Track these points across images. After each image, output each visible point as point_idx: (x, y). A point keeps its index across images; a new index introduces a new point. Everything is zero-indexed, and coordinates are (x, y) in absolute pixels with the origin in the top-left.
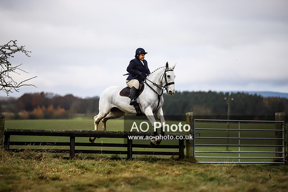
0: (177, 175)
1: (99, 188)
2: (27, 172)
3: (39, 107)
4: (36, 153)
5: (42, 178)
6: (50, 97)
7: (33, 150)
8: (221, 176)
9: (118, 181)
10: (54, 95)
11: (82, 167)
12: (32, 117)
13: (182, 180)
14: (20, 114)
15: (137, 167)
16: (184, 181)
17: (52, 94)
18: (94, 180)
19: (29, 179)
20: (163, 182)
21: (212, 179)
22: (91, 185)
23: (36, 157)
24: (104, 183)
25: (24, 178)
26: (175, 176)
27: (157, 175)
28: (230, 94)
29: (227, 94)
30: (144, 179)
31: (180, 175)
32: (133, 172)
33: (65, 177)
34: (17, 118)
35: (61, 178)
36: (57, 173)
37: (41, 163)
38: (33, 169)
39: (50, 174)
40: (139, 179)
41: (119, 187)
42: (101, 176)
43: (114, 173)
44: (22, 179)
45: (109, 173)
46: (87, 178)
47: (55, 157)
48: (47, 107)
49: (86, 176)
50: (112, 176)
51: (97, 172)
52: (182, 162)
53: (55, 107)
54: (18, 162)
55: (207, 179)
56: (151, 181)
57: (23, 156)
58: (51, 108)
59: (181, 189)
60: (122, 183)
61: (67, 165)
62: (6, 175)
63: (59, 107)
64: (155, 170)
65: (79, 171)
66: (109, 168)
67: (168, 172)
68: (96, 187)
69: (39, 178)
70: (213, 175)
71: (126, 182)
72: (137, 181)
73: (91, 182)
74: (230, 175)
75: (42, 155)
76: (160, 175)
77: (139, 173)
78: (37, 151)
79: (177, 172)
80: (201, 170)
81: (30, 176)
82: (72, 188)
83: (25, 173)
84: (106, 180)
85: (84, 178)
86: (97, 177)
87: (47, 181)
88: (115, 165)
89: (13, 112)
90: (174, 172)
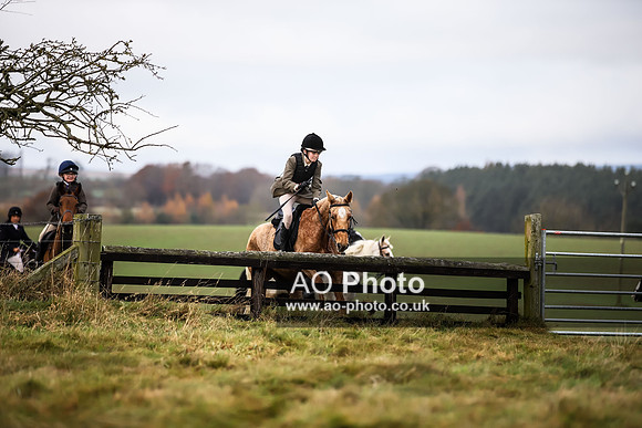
0: (501, 362)
1: (319, 388)
2: (152, 347)
3: (178, 196)
4: (173, 303)
5: (186, 362)
6: (205, 173)
7: (166, 296)
8: (608, 365)
9: (363, 374)
10: (214, 170)
11: (279, 339)
12: (162, 220)
13: (514, 374)
14: (136, 211)
15: (408, 341)
16: (518, 377)
17: (209, 166)
18: (309, 369)
19: (156, 363)
20: (470, 378)
21: (585, 373)
22: (300, 382)
23: (175, 314)
24: (331, 377)
25: (144, 361)
26: (498, 364)
27: (456, 361)
28: (627, 172)
29: (621, 170)
30: (424, 370)
31: (509, 361)
32: (398, 353)
33: (241, 361)
34: (128, 220)
35: (230, 363)
36: (220, 351)
37: (185, 327)
38: (165, 341)
39: (206, 354)
40: (413, 370)
41: (365, 388)
42: (324, 362)
43: (353, 353)
44: (141, 363)
45: (342, 353)
46: (291, 364)
47: (216, 314)
48: (196, 195)
49: (289, 360)
50: (348, 361)
51: (314, 352)
52: (515, 331)
53: (217, 197)
54: (131, 324)
55: (574, 372)
56: (442, 374)
57: (144, 310)
58: (206, 199)
59: (513, 395)
60: (373, 378)
61: (244, 332)
62: (104, 355)
63: (225, 198)
64: (449, 348)
65: (272, 348)
66: (342, 343)
67: (481, 353)
68: (313, 386)
69: (181, 362)
70: (588, 363)
71: (383, 376)
72: (408, 373)
73: (299, 374)
74: (628, 364)
75: (186, 307)
76: (462, 360)
77: (413, 356)
78: (175, 298)
79: (503, 355)
80: (558, 351)
81: (159, 357)
82: (256, 387)
83: (147, 351)
84: (336, 369)
85: (284, 364)
86: (316, 363)
87: (198, 369)
88: (355, 336)
89: (119, 206)
90: (494, 353)
